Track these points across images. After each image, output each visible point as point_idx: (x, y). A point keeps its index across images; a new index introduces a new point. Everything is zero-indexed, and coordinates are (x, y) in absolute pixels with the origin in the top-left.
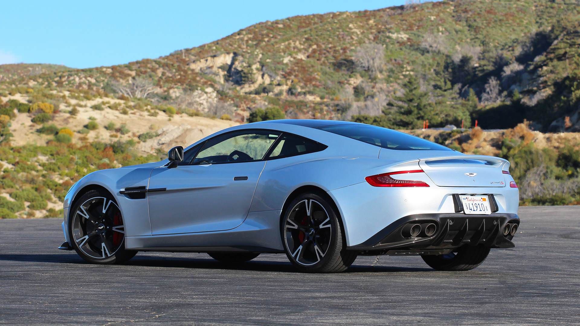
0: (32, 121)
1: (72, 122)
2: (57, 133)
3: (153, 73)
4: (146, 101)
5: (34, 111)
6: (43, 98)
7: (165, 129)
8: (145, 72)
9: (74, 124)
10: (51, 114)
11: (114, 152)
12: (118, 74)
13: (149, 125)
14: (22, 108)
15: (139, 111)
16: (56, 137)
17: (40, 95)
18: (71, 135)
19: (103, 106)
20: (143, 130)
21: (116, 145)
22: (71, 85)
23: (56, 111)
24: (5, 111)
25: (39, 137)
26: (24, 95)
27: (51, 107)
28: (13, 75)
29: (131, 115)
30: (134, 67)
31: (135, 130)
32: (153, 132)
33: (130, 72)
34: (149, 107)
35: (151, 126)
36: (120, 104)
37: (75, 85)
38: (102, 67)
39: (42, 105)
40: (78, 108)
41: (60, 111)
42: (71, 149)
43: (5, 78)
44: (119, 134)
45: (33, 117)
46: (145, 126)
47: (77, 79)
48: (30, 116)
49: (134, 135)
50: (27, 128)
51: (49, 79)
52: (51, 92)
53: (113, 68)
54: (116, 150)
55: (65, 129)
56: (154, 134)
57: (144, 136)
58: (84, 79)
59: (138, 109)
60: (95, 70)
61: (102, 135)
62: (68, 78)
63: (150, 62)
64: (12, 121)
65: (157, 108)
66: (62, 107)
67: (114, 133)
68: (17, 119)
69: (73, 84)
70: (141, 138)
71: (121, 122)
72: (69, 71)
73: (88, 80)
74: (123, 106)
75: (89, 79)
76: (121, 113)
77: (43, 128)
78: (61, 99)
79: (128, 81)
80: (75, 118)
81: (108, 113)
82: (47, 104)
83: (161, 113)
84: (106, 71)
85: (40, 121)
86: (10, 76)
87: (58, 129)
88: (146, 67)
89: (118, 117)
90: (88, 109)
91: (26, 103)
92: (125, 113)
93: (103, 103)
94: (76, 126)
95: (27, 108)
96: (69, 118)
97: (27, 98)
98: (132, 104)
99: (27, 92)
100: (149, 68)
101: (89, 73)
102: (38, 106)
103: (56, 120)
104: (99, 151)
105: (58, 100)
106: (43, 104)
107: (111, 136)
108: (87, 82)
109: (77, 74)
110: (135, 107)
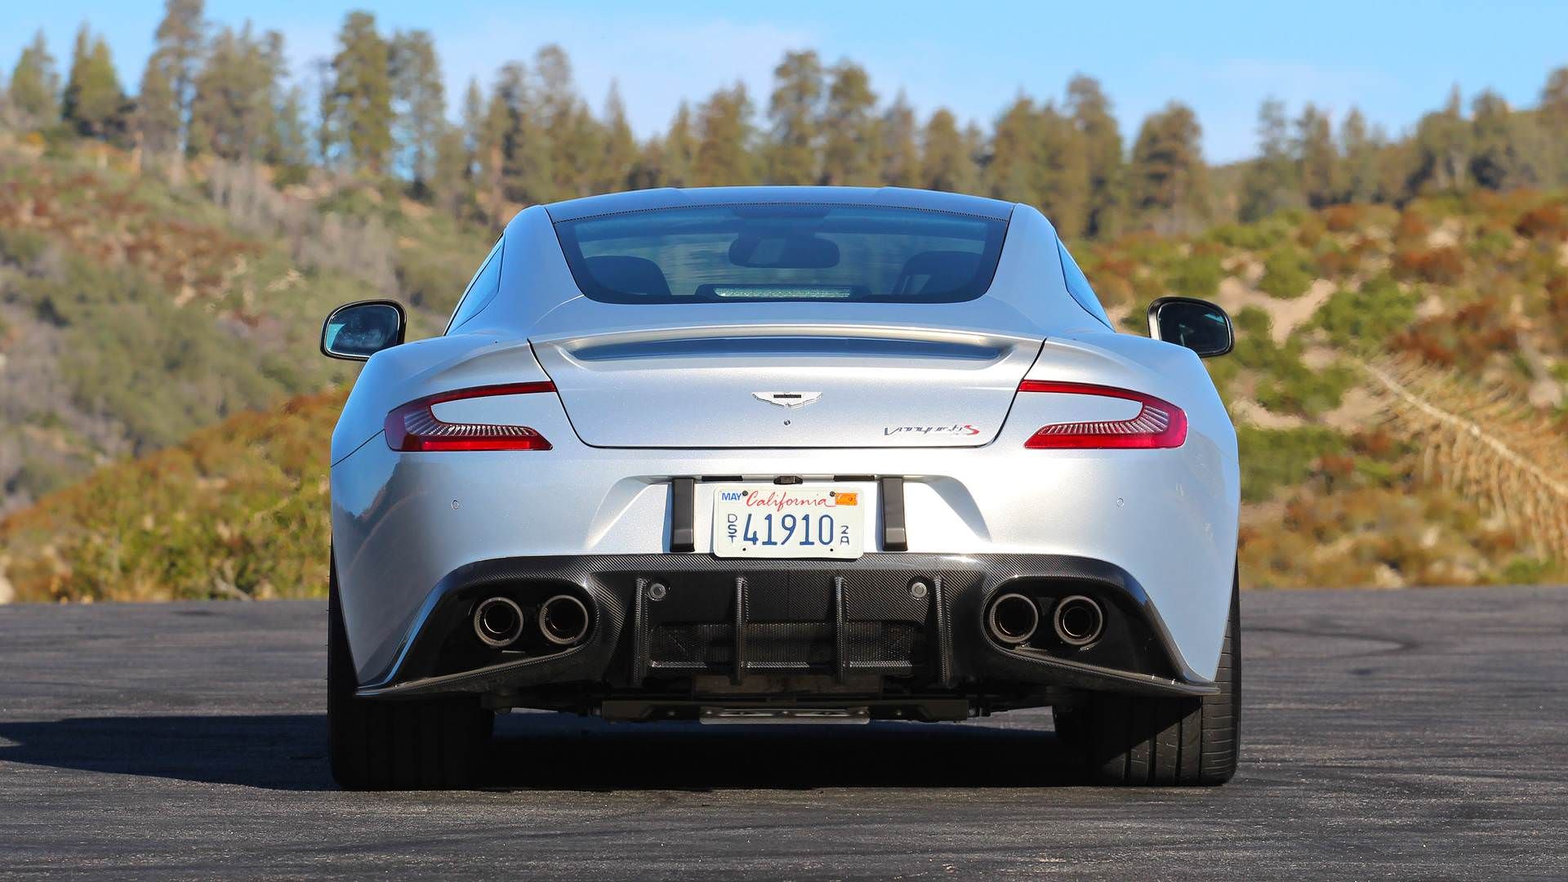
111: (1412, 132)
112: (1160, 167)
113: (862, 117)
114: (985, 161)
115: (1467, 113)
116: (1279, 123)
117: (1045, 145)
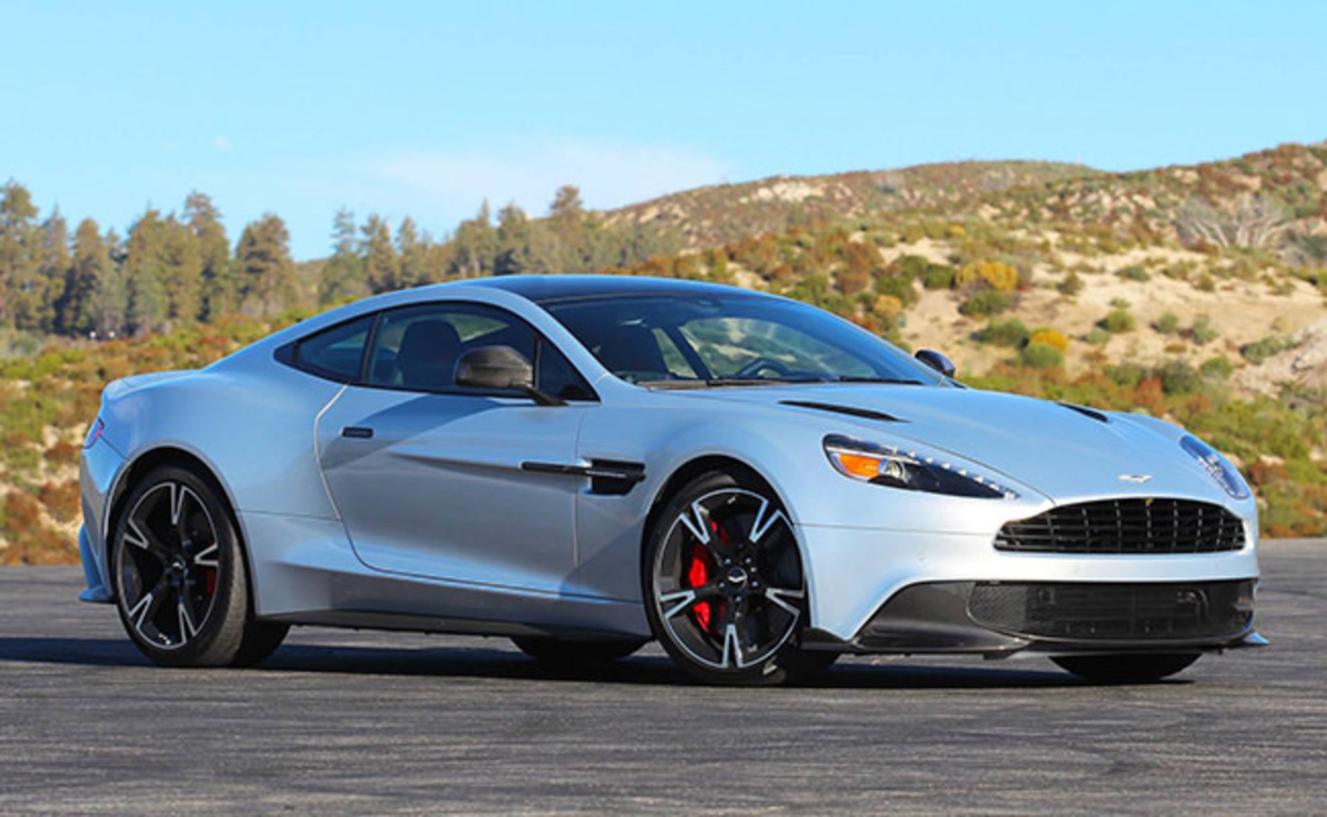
0: (961, 310)
1: (1066, 313)
2: (1025, 342)
3: (1307, 183)
4: (1265, 257)
5: (963, 286)
6: (988, 249)
7: (1312, 329)
8: (1287, 180)
9: (1073, 317)
10: (1010, 290)
11: (1166, 390)
12: (1213, 186)
13: (1271, 318)
14: (934, 279)
15: (1243, 282)
16: (1023, 354)
17: (982, 241)
18: (1062, 347)
19: (1149, 271)
20: (1254, 333)
21: (1171, 372)
22: (1089, 216)
23: (1023, 284)
24: (888, 286)
25: (977, 354)
26: (941, 242)
27: (1008, 274)
28: (948, 190)
29: (1224, 294)
30: (1256, 167)
31: (1231, 332)
32: (1280, 338)
33: (1245, 180)
34: (1270, 271)
35: (1278, 319)
36: (1193, 265)
37: (1101, 214)
38: (1171, 168)
39: (986, 270)
40: (1082, 276)
41: (1035, 285)
42: (1049, 385)
43: (928, 200)
44: (1189, 344)
45: (963, 299)
46: (1257, 320)
47: (1107, 201)
48: (955, 299)
49: (1229, 345)
50: (948, 330)
51: (1032, 200)
52: (1011, 234)
53: (1202, 169)
54: (1170, 385)
55: (1046, 330)
56: (1283, 343)
57: (1255, 350)
58: (1124, 200)
59: (1242, 277)
60: (1152, 176)
61: (1145, 347)
62: (1083, 196)
63: (1298, 152)
64: (907, 312)
65: (1292, 273)
66: (1040, 272)
67: (1176, 340)
68: (920, 306)
69: (1095, 212)
70: (1248, 354)
71: (1194, 311)
72: (1085, 179)
73: (1136, 203)
74: (1201, 268)
75: (1137, 198)
76: (1196, 288)
77: (989, 329)
78: (1038, 253)
79: (1240, 202)
80: (1073, 303)
81: (1161, 288)
82: (1000, 266)
83: (1304, 286)
84: (1184, 176)
85: (980, 310)
86: (941, 193)
87: (1027, 333)
88: (1289, 165)
89: (1186, 299)
90: (1108, 277)
91: (943, 262)
92: (1206, 286)
93: (1149, 262)
94: (1075, 324)
95: (947, 278)
96: (1057, 301)
97: (948, 251)
98: (1226, 263)
99: (948, 235)
100: (1297, 169)
101: (1137, 184)
102: (977, 272)
103: (1024, 309)
104: (1124, 387)
105: (1030, 256)
106: (989, 267)
107: (1169, 349)
108: (1132, 207)
109: (1106, 188)
110: (1232, 271)
111: (452, 237)
112: (257, 263)
113: (26, 226)
114: (123, 258)
115: (494, 222)
116: (350, 230)
117: (167, 246)
